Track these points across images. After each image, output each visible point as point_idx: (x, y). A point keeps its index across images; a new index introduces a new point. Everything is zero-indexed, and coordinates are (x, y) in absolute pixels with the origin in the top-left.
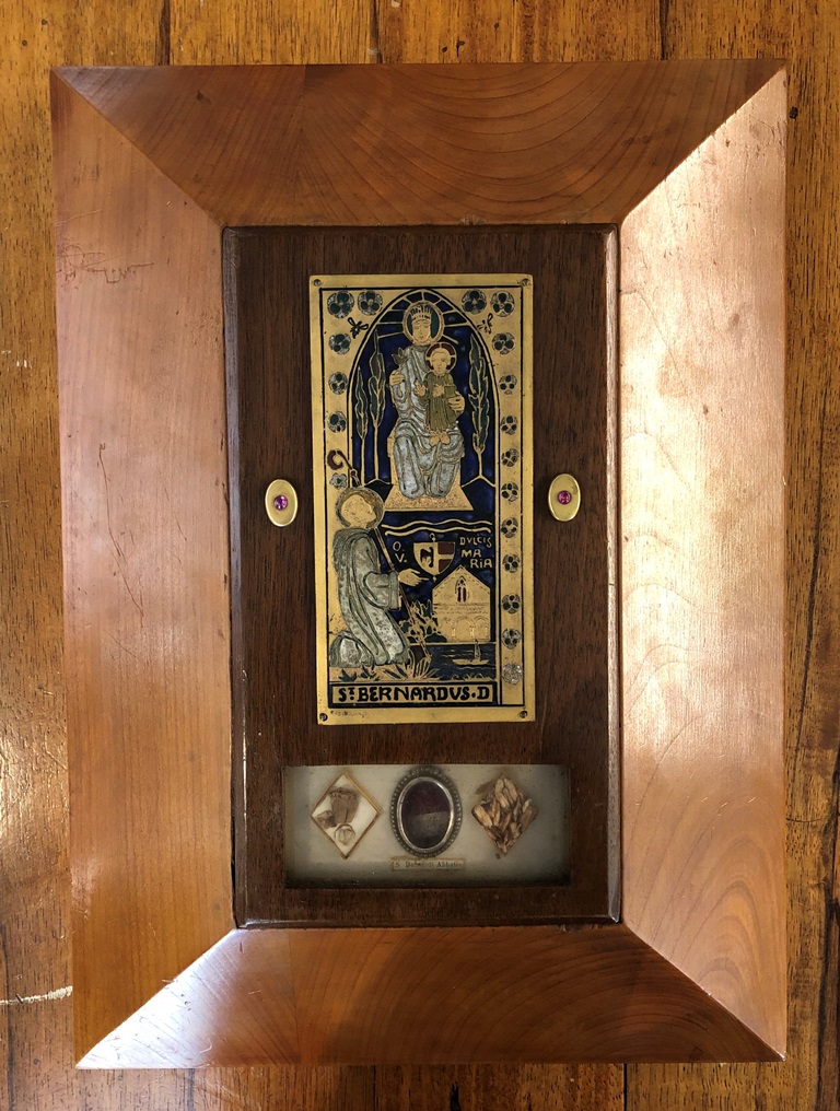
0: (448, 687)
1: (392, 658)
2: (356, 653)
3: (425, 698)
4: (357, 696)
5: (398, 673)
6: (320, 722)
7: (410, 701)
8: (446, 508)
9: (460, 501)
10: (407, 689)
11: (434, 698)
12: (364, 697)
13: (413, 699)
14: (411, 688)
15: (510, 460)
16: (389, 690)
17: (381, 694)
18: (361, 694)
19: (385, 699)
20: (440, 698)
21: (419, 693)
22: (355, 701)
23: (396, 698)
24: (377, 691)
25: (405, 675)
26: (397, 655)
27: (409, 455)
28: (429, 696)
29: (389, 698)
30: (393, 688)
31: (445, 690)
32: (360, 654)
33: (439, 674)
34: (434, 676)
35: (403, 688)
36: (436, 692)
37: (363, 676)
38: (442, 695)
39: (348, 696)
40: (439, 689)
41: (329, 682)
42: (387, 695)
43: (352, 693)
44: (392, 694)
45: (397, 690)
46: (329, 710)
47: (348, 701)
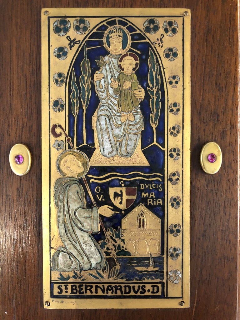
0: (132, 285)
1: (93, 265)
2: (69, 262)
3: (116, 293)
4: (69, 290)
5: (97, 275)
6: (45, 306)
7: (105, 294)
8: (131, 164)
9: (141, 160)
10: (103, 286)
11: (122, 293)
12: (75, 291)
13: (107, 293)
14: (106, 286)
15: (175, 132)
16: (92, 287)
17: (86, 289)
18: (72, 290)
19: (89, 293)
20: (126, 293)
21: (112, 289)
22: (68, 294)
23: (96, 292)
24: (84, 287)
25: (102, 277)
26: (97, 264)
27: (107, 128)
28: (119, 292)
29: (92, 292)
30: (94, 285)
31: (129, 287)
32: (72, 263)
33: (126, 276)
34: (122, 278)
35: (101, 285)
36: (123, 289)
37: (74, 277)
38: (127, 291)
39: (64, 291)
40: (125, 287)
41: (51, 281)
42: (90, 290)
43: (66, 288)
44: (93, 290)
45: (97, 287)
46: (52, 299)
47: (64, 293)
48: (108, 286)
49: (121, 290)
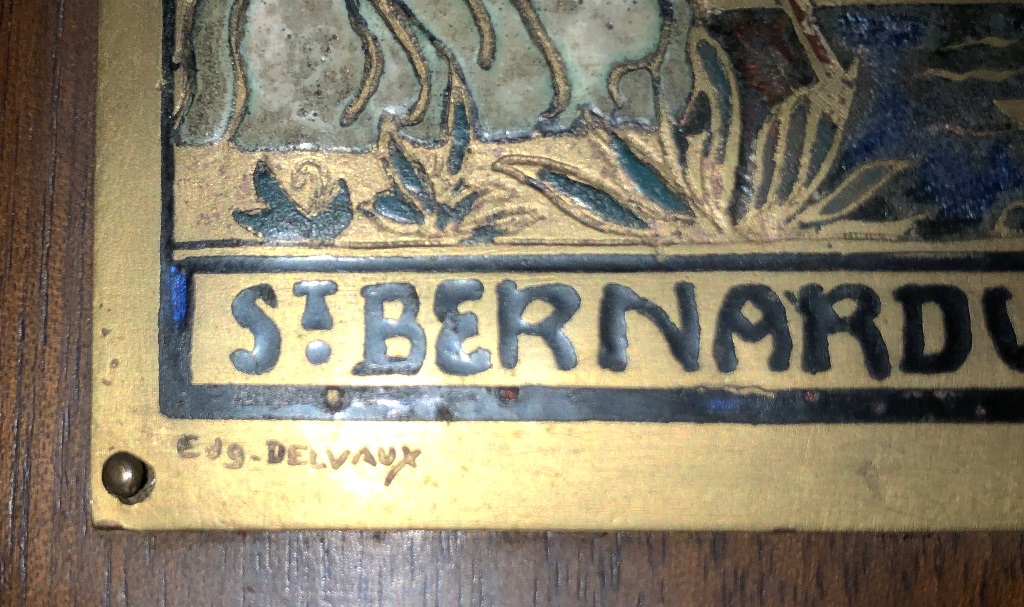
4: (347, 337)
6: (105, 507)
12: (398, 347)
17: (508, 331)
18: (376, 335)
19: (535, 366)
20: (914, 361)
21: (773, 322)
22: (338, 373)
23: (610, 355)
24: (485, 311)
25: (678, 202)
28: (843, 348)
29: (564, 361)
30: (589, 289)
31: (952, 303)
33: (918, 191)
34: (873, 211)
35: (657, 289)
36: (890, 324)
37: (391, 201)
38: (934, 341)
39: (296, 343)
40: (910, 299)
41: (169, 245)
42: (547, 333)
43: (317, 320)
45: (611, 307)
46: (167, 431)
47: (291, 370)
48: (734, 299)
49: (863, 327)
